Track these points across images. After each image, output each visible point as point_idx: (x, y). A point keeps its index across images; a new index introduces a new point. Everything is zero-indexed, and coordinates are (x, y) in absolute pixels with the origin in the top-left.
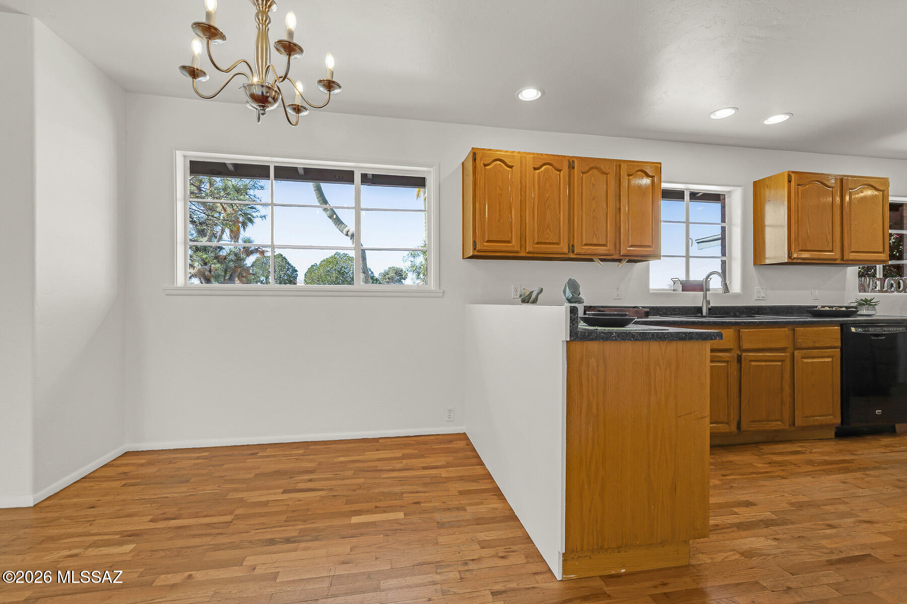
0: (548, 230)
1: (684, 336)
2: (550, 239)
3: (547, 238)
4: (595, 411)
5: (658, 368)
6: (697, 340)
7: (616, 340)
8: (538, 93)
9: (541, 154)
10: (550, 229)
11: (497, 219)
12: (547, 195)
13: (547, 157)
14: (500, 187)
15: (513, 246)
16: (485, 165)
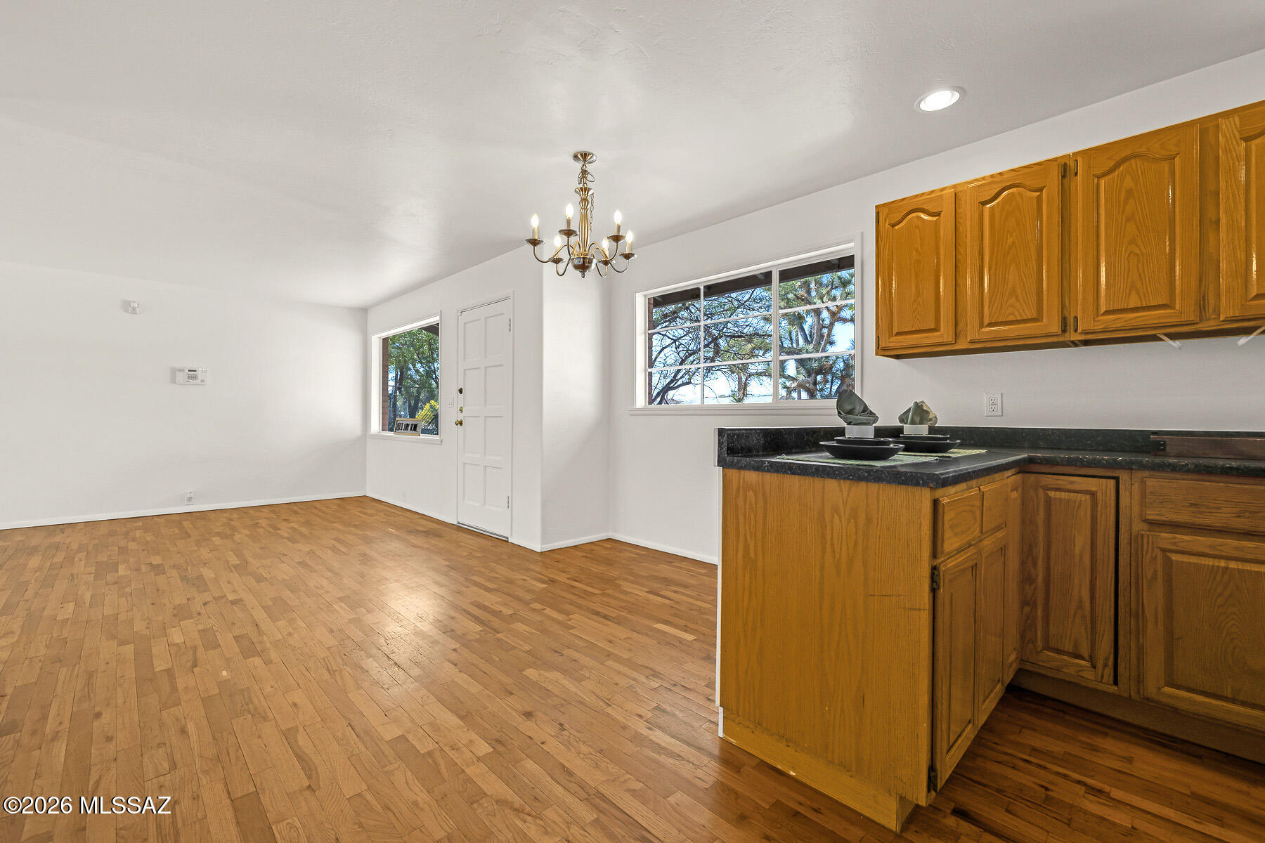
0: (1014, 299)
1: (866, 474)
2: (1016, 313)
3: (1010, 314)
4: (752, 555)
5: (836, 516)
6: (889, 482)
7: (768, 471)
8: (953, 95)
9: (1001, 174)
10: (1017, 298)
11: (912, 299)
12: (1010, 241)
13: (1013, 174)
14: (917, 250)
15: (942, 336)
16: (893, 226)
